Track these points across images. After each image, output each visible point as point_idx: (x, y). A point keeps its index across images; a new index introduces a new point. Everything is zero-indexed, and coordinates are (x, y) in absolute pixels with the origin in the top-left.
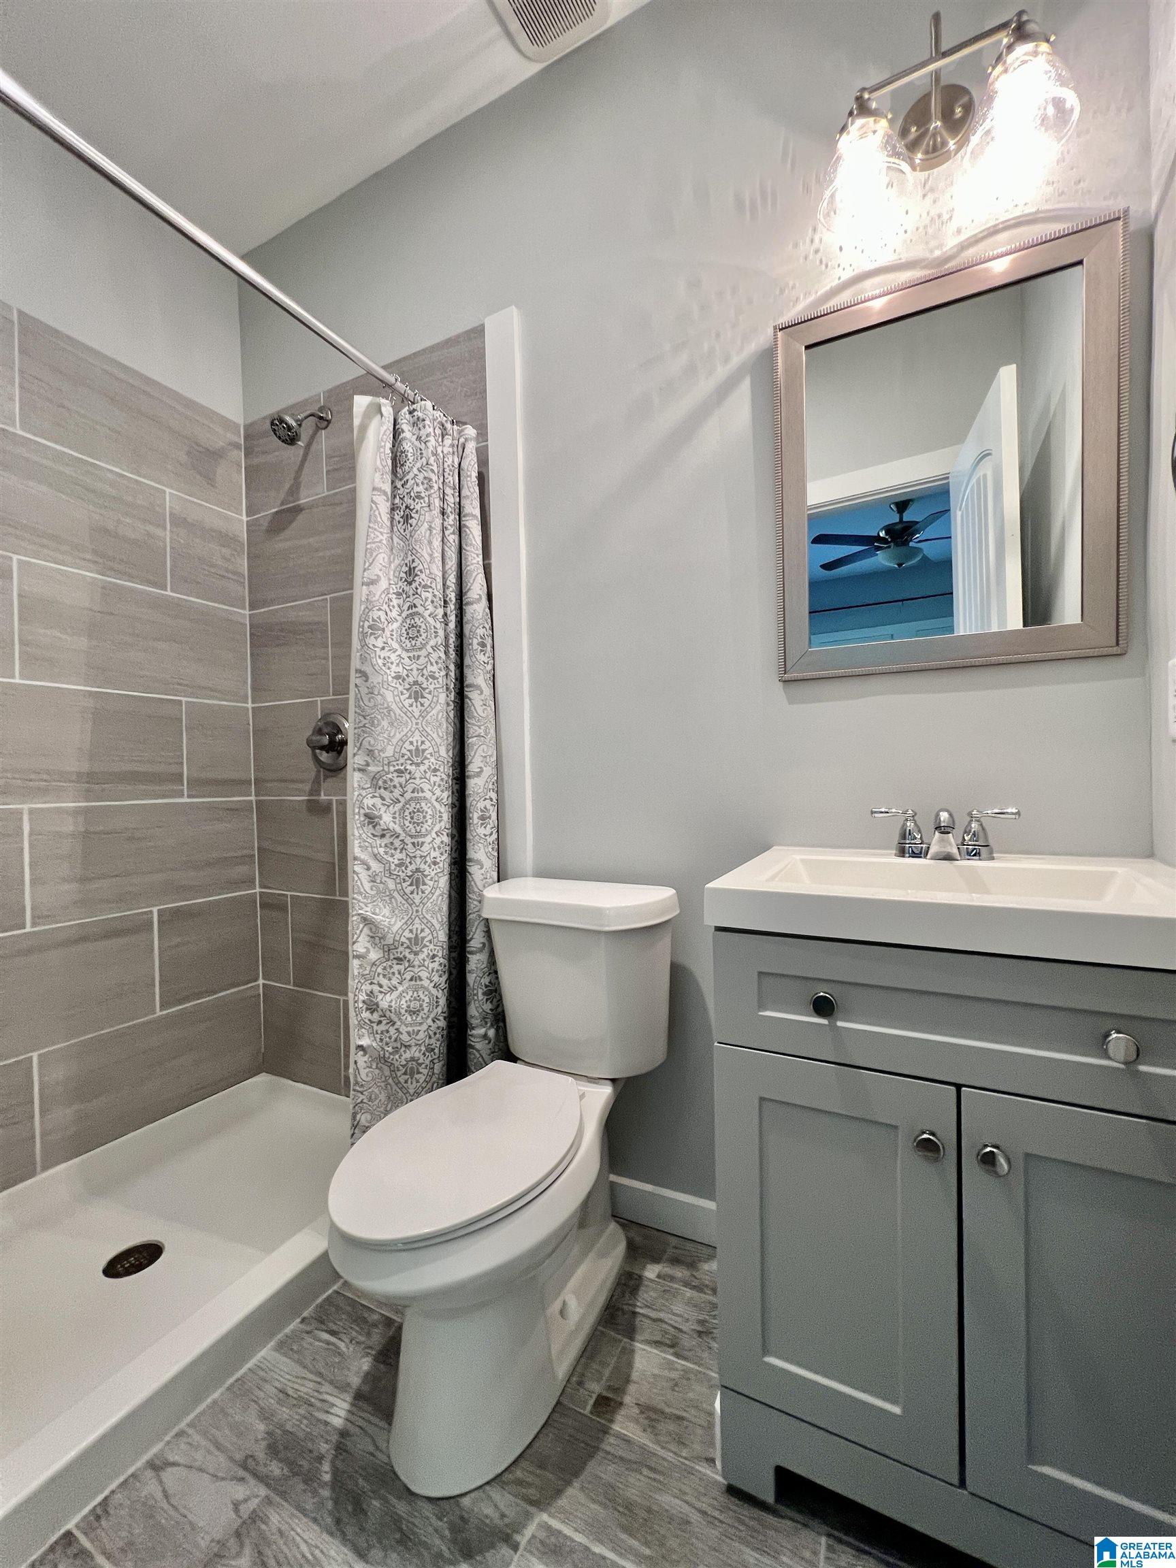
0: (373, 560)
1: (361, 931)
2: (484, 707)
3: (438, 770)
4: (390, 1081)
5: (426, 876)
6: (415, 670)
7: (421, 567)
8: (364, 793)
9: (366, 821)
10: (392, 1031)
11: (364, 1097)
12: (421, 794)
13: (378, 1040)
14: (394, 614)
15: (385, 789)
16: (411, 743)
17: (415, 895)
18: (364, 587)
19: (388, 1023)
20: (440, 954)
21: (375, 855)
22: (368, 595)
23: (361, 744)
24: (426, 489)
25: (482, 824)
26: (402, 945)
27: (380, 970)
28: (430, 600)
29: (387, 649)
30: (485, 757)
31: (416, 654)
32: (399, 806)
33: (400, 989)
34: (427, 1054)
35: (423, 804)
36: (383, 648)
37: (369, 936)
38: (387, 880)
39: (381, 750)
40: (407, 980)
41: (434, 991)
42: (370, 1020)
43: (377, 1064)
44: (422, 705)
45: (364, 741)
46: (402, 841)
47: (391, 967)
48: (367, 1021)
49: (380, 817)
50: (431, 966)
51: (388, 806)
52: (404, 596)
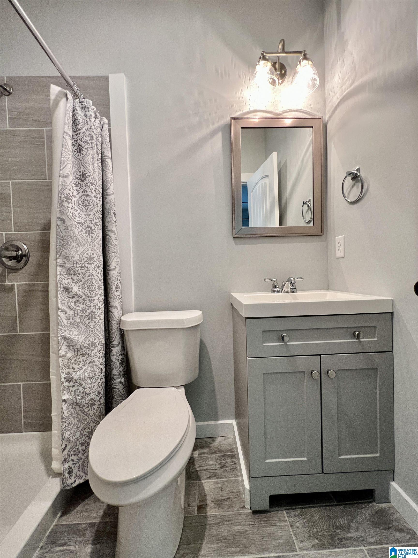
0: (65, 166)
1: (63, 344)
2: (116, 240)
3: (100, 267)
4: (80, 412)
5: (96, 315)
6: (88, 220)
7: (89, 174)
8: (63, 277)
9: (64, 291)
10: (81, 388)
11: (66, 424)
12: (93, 277)
13: (73, 395)
14: (75, 193)
15: (74, 275)
16: (87, 254)
17: (91, 324)
18: (61, 178)
19: (78, 386)
20: (102, 349)
21: (69, 307)
22: (63, 182)
23: (61, 253)
24: (90, 140)
25: (117, 291)
26: (85, 347)
27: (73, 361)
28: (94, 190)
29: (73, 209)
30: (117, 262)
31: (88, 213)
32: (81, 283)
33: (84, 368)
34: (98, 395)
35: (94, 282)
36: (72, 209)
37: (67, 346)
38: (76, 318)
39: (73, 257)
40: (88, 364)
41: (100, 366)
42: (68, 386)
43: (72, 406)
44: (92, 237)
45: (63, 252)
46: (84, 299)
47: (79, 359)
48: (67, 387)
49: (72, 288)
50: (99, 355)
51: (76, 283)
52: (80, 186)
